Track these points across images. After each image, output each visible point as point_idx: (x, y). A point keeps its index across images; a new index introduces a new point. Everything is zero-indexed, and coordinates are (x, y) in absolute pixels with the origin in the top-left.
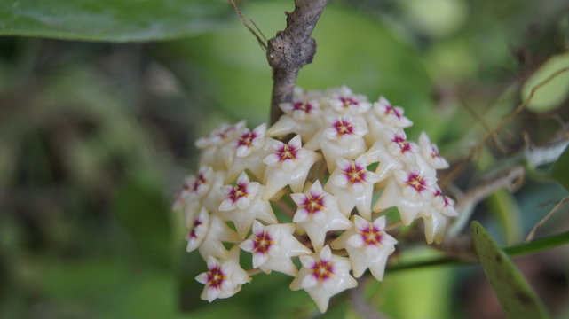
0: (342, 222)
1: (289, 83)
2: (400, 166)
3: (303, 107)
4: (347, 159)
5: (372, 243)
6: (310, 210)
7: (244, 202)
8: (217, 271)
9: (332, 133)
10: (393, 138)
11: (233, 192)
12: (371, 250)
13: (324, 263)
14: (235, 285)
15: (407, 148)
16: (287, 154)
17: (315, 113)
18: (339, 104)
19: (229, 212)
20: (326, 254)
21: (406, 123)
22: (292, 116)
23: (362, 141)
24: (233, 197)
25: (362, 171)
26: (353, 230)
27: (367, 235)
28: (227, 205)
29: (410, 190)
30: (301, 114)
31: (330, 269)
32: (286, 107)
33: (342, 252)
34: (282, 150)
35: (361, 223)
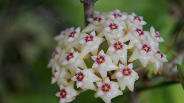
0: (114, 67)
1: (90, 9)
2: (140, 41)
3: (98, 19)
4: (115, 40)
5: (127, 75)
6: (99, 63)
7: (72, 60)
8: (64, 91)
9: (108, 29)
10: (136, 30)
11: (68, 57)
12: (127, 78)
13: (107, 85)
14: (72, 96)
15: (142, 33)
16: (89, 39)
17: (102, 21)
18: (113, 17)
19: (67, 65)
20: (107, 81)
21: (144, 23)
22: (93, 24)
23: (123, 32)
24: (68, 59)
25: (121, 45)
26: (119, 70)
27: (124, 72)
28: (65, 62)
29: (143, 52)
30: (97, 22)
31: (109, 87)
32: (90, 20)
33: (115, 80)
34: (87, 37)
35: (122, 67)
